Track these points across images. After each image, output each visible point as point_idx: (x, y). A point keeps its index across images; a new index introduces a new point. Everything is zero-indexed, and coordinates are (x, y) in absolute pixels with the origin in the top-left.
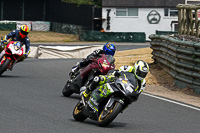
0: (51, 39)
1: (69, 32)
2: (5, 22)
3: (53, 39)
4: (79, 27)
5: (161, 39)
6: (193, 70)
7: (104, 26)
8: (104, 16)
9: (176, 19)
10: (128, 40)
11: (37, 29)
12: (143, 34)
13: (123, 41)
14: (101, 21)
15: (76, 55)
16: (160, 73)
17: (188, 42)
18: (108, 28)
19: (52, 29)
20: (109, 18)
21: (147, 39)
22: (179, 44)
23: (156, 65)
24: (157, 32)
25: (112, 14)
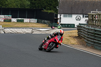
0: (37, 26)
1: (45, 23)
2: (19, 19)
3: (38, 26)
4: (49, 21)
5: (81, 27)
6: (94, 39)
7: (59, 21)
8: (59, 17)
9: (87, 19)
10: (68, 27)
11: (32, 22)
12: (74, 25)
13: (66, 27)
14: (57, 19)
15: (47, 32)
16: (80, 40)
17: (92, 28)
18: (60, 22)
19: (38, 22)
20: (60, 18)
21: (76, 26)
22: (88, 29)
23: (79, 37)
24: (80, 24)
25: (62, 16)
